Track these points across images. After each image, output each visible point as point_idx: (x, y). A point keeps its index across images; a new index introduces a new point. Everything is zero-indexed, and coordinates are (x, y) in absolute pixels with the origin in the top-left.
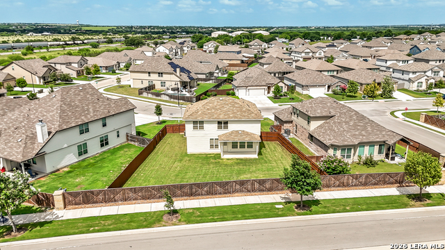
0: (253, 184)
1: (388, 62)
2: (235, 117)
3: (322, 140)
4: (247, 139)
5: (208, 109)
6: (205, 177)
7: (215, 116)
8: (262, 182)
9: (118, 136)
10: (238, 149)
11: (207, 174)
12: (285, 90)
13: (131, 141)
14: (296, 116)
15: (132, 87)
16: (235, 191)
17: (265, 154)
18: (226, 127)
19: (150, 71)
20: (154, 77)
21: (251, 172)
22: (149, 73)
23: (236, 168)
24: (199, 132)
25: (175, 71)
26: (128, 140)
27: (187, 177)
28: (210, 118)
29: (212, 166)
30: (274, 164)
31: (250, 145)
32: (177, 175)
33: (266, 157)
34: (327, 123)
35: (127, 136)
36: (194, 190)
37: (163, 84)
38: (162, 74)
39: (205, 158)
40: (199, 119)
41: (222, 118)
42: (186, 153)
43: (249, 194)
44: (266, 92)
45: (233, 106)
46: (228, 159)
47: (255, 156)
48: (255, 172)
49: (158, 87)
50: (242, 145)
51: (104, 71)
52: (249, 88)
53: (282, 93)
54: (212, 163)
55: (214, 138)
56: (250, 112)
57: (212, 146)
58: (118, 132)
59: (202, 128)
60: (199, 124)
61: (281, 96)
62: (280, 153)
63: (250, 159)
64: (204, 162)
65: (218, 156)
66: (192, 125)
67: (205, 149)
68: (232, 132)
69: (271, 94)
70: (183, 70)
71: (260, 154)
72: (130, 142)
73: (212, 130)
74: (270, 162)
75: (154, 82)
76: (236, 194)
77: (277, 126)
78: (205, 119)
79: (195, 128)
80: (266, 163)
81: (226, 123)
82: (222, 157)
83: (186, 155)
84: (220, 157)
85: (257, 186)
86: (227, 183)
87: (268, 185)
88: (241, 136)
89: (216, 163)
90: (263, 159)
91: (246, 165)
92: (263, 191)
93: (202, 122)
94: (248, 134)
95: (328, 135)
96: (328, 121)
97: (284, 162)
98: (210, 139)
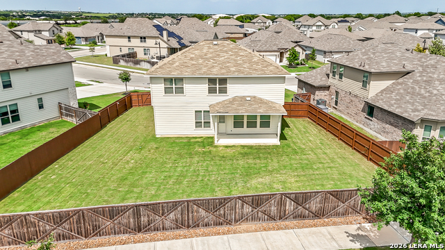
0: (281, 203)
1: (419, 32)
2: (239, 71)
3: (398, 111)
4: (261, 111)
5: (192, 59)
6: (180, 183)
7: (204, 69)
8: (301, 199)
9: (41, 107)
10: (245, 130)
11: (185, 177)
12: (302, 57)
13: (67, 115)
14: (337, 77)
15: (109, 55)
16: (242, 219)
17: (291, 137)
18: (224, 91)
19: (129, 35)
20: (136, 42)
21: (271, 172)
22: (129, 38)
23: (241, 162)
24: (174, 99)
25: (162, 35)
26: (61, 113)
27: (145, 181)
28: (194, 72)
29: (196, 159)
30: (312, 156)
31: (266, 122)
32: (124, 179)
33: (294, 143)
34: (401, 84)
35: (60, 108)
36: (144, 219)
37: (146, 51)
38: (145, 38)
39: (186, 145)
40: (175, 74)
41: (216, 73)
42: (154, 135)
43: (272, 224)
44: (278, 60)
45: (237, 54)
46: (227, 147)
47: (275, 141)
48: (278, 171)
49: (140, 55)
51: (83, 43)
53: (299, 61)
54: (197, 153)
55: (203, 110)
56: (265, 64)
57: (198, 124)
58: (40, 100)
59: (180, 91)
60: (174, 84)
61: (298, 64)
62: (315, 135)
63: (266, 147)
64: (183, 152)
65: (209, 141)
66: (163, 85)
67: (186, 128)
68: (234, 99)
69: (285, 62)
70: (171, 34)
71: (283, 137)
72: (65, 118)
73: (198, 95)
74: (303, 151)
75: (136, 49)
76: (244, 226)
77: (304, 95)
78: (186, 75)
79: (168, 91)
80: (297, 153)
81: (223, 81)
82: (216, 143)
83: (154, 138)
84: (213, 142)
85: (290, 206)
86: (223, 202)
87: (314, 205)
88: (250, 105)
89: (204, 153)
90: (289, 146)
91: (259, 158)
92: (302, 217)
93: (179, 81)
94: (261, 101)
95: (408, 102)
96: (400, 80)
97: (328, 151)
98: (196, 111)
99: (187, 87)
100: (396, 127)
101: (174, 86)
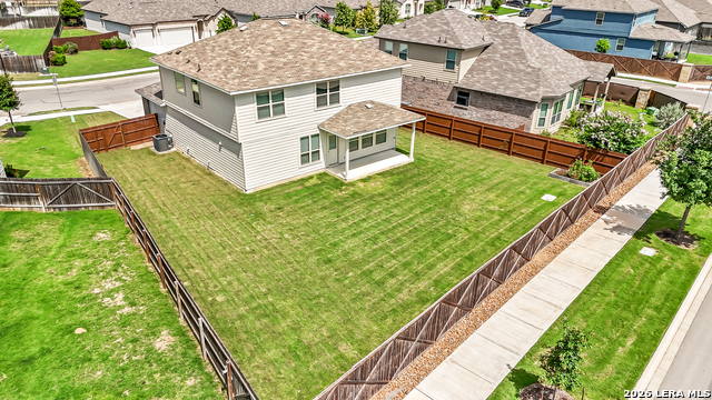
7: (308, 70)
10: (361, 152)
18: (335, 99)
24: (274, 124)
31: (382, 135)
40: (273, 84)
41: (326, 74)
43: (552, 246)
46: (364, 180)
50: (367, 141)
52: (159, 27)
54: (345, 200)
55: (309, 134)
57: (305, 158)
59: (280, 110)
60: (271, 100)
63: (405, 168)
65: (330, 179)
66: (255, 105)
67: (290, 169)
68: (350, 109)
73: (303, 113)
78: (287, 83)
79: (263, 113)
81: (335, 86)
82: (348, 179)
84: (339, 180)
88: (379, 114)
93: (279, 94)
95: (514, 81)
96: (483, 56)
98: (302, 139)
99: (289, 102)
100: (506, 112)
101: (271, 104)
